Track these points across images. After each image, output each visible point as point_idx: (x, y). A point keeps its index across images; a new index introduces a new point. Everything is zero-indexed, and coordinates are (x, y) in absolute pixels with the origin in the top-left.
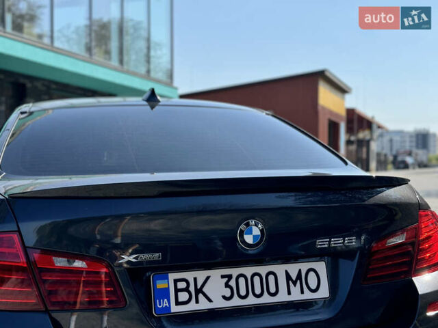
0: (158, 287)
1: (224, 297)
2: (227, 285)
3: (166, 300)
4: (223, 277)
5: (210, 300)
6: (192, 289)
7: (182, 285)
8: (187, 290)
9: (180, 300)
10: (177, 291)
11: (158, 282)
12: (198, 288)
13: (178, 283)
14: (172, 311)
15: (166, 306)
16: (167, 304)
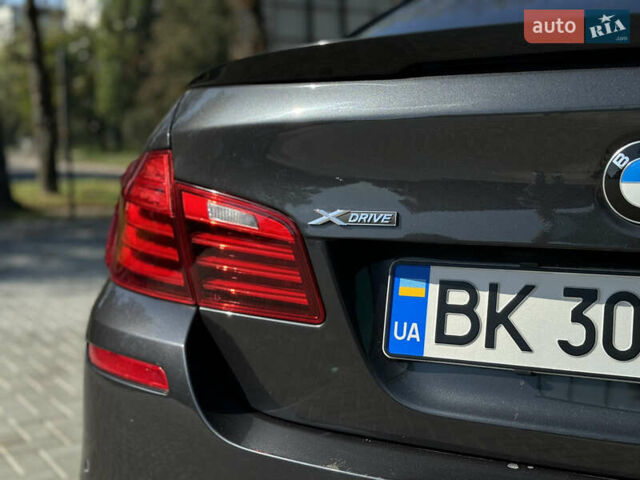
0: (400, 294)
1: (565, 346)
2: (578, 316)
3: (414, 326)
4: (569, 293)
5: (524, 346)
6: (482, 310)
7: (458, 297)
8: (469, 310)
9: (450, 331)
10: (444, 309)
11: (403, 281)
12: (500, 309)
14: (425, 355)
15: (413, 340)
16: (417, 336)
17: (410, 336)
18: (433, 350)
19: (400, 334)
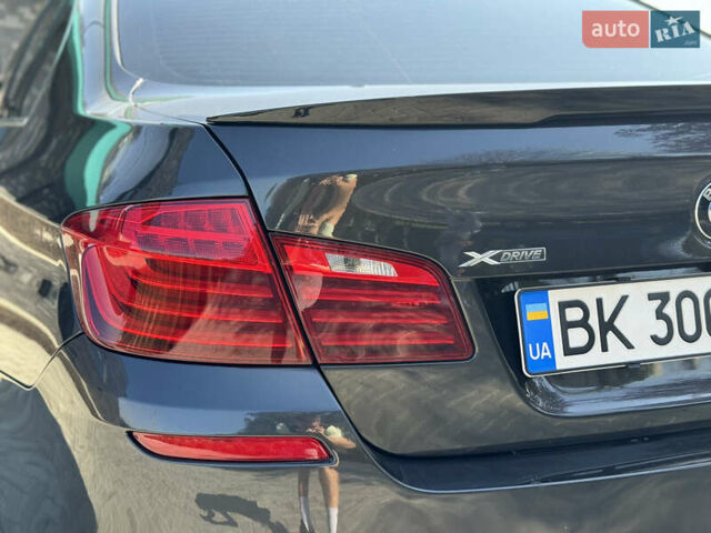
0: (529, 319)
1: (655, 339)
2: (660, 315)
3: (545, 344)
4: (652, 297)
5: (629, 346)
6: (594, 321)
7: (574, 314)
8: (584, 323)
9: (573, 344)
10: (566, 325)
11: (528, 307)
12: (606, 319)
13: (568, 311)
14: (558, 368)
15: (546, 357)
16: (548, 354)
17: (544, 354)
18: (564, 363)
19: (535, 355)
